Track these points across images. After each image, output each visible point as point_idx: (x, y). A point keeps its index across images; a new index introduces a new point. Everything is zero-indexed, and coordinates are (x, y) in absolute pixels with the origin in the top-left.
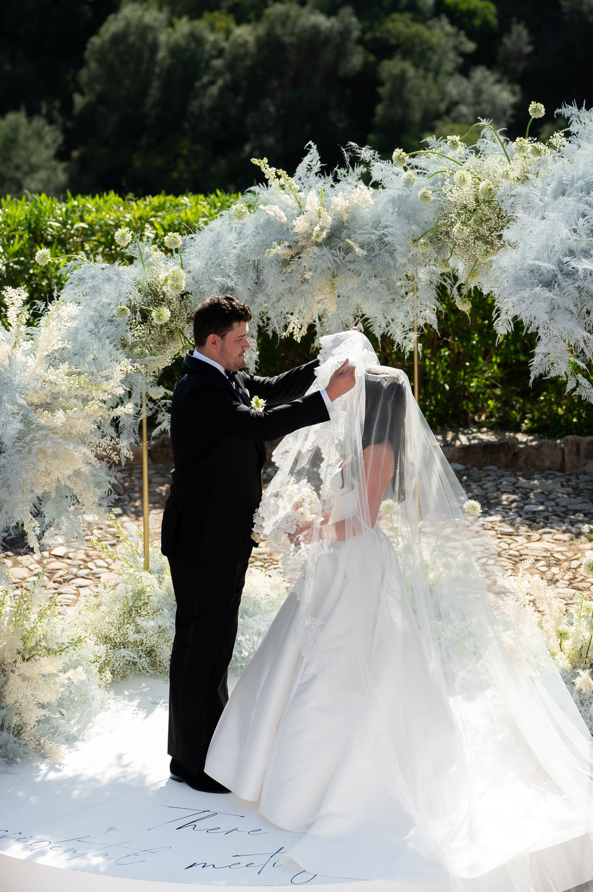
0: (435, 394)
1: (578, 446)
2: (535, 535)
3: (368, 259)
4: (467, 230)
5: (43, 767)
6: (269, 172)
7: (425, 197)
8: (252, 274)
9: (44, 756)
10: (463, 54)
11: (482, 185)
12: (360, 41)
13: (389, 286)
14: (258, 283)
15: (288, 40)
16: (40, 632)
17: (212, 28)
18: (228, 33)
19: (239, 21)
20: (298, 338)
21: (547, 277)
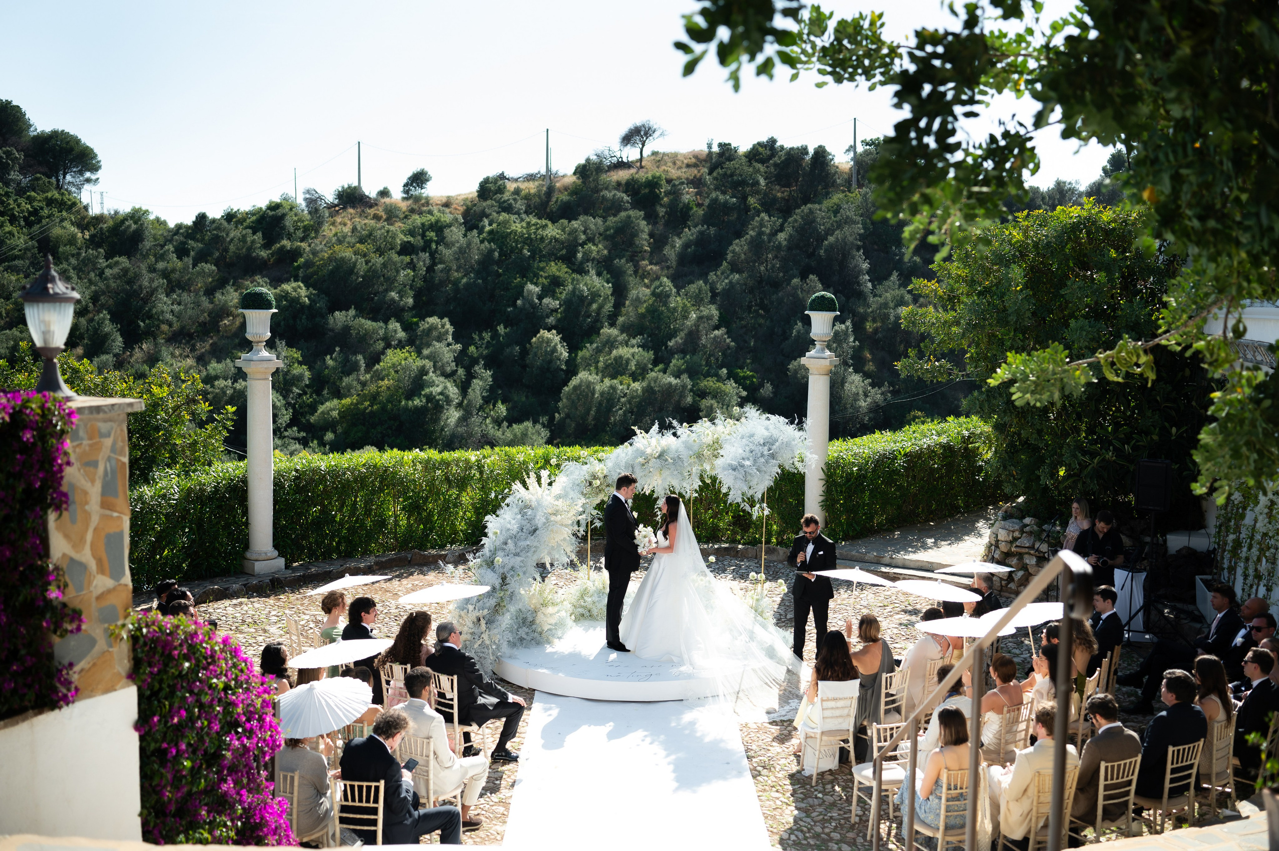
3: (674, 464)
4: (709, 452)
5: (549, 647)
6: (638, 432)
7: (695, 441)
9: (549, 643)
10: (741, 397)
11: (715, 436)
12: (691, 390)
13: (681, 474)
15: (657, 389)
16: (549, 598)
17: (621, 383)
18: (629, 385)
19: (634, 381)
20: (647, 493)
21: (734, 467)
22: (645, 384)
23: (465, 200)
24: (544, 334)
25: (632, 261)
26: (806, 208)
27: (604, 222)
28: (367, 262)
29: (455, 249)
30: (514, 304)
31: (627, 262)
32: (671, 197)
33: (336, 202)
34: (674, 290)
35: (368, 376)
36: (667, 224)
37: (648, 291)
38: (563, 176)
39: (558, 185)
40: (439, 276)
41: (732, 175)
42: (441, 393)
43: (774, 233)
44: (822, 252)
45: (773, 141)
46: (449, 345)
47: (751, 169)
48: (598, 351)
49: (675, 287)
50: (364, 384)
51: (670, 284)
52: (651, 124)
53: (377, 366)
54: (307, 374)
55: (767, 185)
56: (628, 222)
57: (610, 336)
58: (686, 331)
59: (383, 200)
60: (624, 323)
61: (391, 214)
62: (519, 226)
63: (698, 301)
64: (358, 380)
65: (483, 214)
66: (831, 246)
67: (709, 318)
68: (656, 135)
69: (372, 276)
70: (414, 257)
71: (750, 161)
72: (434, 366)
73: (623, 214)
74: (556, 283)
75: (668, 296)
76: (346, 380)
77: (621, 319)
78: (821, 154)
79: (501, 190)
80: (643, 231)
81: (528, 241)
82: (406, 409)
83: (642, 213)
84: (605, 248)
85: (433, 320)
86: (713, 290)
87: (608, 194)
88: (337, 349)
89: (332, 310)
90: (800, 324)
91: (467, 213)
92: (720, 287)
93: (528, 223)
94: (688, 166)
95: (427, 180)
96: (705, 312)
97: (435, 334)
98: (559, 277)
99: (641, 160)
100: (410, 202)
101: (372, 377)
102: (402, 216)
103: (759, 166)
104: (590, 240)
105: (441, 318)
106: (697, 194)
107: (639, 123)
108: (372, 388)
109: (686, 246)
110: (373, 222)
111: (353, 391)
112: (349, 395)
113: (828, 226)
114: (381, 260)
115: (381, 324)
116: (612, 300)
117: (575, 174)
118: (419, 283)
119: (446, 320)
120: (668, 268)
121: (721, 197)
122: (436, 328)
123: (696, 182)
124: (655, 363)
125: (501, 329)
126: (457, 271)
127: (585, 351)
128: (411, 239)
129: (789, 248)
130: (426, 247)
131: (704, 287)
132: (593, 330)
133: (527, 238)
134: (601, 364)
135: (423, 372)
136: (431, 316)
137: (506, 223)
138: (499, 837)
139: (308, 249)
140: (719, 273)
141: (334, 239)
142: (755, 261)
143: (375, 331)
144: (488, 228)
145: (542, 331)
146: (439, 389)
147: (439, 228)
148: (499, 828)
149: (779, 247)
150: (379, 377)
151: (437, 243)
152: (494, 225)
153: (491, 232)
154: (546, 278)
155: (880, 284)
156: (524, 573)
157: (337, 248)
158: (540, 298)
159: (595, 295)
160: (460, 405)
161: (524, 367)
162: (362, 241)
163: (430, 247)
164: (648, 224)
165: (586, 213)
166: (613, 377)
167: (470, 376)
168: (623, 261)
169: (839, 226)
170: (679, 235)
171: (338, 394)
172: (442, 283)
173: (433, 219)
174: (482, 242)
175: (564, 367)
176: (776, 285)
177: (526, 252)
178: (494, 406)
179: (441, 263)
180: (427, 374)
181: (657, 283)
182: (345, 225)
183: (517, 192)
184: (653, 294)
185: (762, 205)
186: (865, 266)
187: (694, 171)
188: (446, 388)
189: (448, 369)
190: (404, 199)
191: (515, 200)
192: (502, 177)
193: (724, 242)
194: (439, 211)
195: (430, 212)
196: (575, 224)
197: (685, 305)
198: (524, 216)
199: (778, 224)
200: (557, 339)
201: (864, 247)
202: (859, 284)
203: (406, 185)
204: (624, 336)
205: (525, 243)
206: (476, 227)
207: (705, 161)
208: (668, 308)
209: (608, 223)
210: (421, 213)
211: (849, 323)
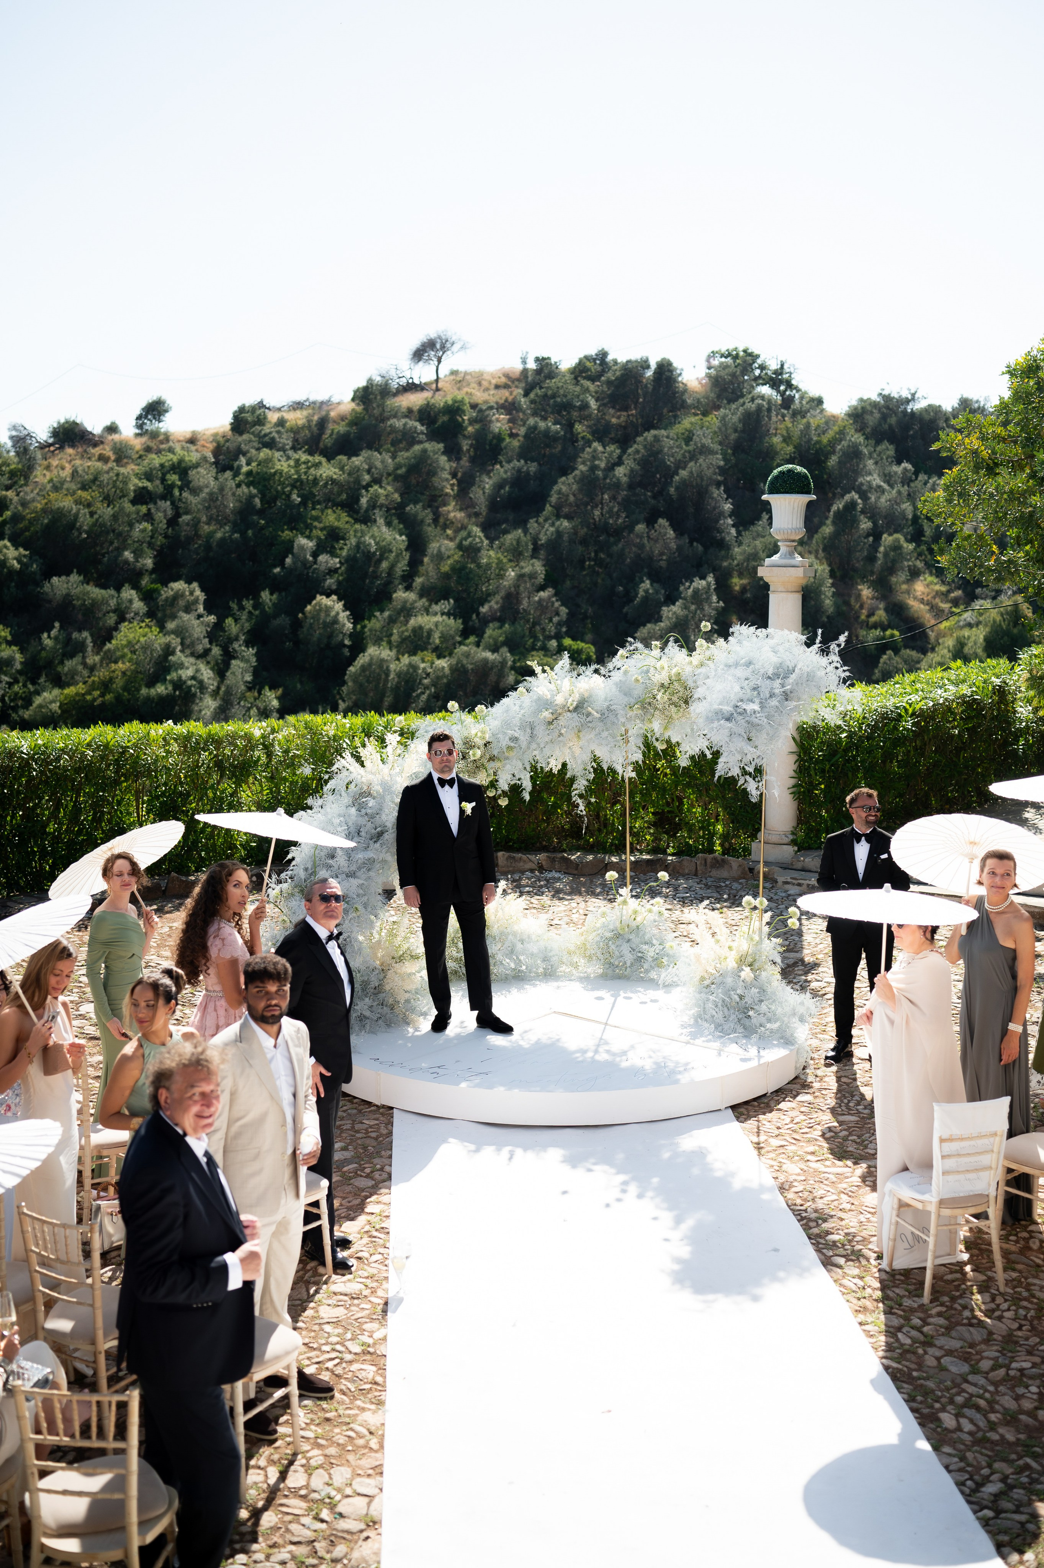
0: (612, 833)
1: (705, 860)
2: (686, 910)
3: (601, 720)
4: (666, 698)
5: (411, 1030)
6: (538, 669)
7: (637, 680)
8: (529, 730)
9: (408, 1024)
11: (674, 671)
13: (613, 736)
14: (532, 736)
15: (470, 667)
16: (405, 946)
17: (423, 661)
18: (433, 663)
19: (439, 657)
20: (555, 771)
21: (727, 715)
22: (454, 661)
23: (215, 435)
24: (322, 600)
25: (429, 506)
26: (650, 435)
27: (394, 457)
28: (92, 514)
29: (203, 495)
30: (282, 564)
31: (424, 508)
32: (477, 426)
33: (51, 441)
34: (486, 542)
35: (97, 658)
36: (473, 460)
37: (452, 545)
38: (339, 403)
39: (333, 414)
40: (185, 531)
41: (554, 396)
42: (193, 678)
43: (611, 467)
44: (672, 490)
45: (603, 355)
46: (199, 616)
47: (578, 389)
48: (392, 621)
49: (487, 537)
50: (92, 669)
51: (481, 535)
52: (449, 334)
53: (108, 646)
54: (18, 656)
55: (598, 410)
56: (423, 457)
57: (405, 602)
58: (503, 593)
59: (110, 438)
60: (423, 585)
61: (122, 453)
62: (285, 464)
63: (516, 554)
64: (84, 664)
65: (239, 452)
66: (683, 482)
67: (532, 576)
68: (455, 348)
69: (99, 532)
70: (151, 506)
71: (576, 378)
72: (182, 644)
73: (417, 448)
74: (334, 536)
75: (479, 550)
76: (69, 664)
77: (419, 581)
78: (665, 371)
79: (261, 421)
80: (443, 469)
81: (298, 484)
82: (148, 699)
83: (441, 446)
84: (396, 490)
85: (179, 586)
86: (535, 541)
87: (398, 423)
88: (57, 624)
89: (48, 574)
90: (648, 582)
91: (218, 451)
92: (543, 539)
93: (297, 461)
94: (497, 387)
95: (166, 411)
96: (527, 570)
97: (182, 603)
98: (338, 528)
99: (437, 381)
100: (144, 439)
101: (101, 661)
102: (135, 456)
103: (587, 383)
104: (377, 481)
105: (189, 582)
106: (510, 421)
107: (433, 335)
108: (102, 674)
109: (500, 486)
110: (99, 464)
111: (77, 678)
112: (75, 683)
113: (679, 457)
114: (109, 511)
115: (112, 592)
116: (407, 556)
117: (353, 400)
118: (160, 540)
119: (195, 585)
120: (477, 515)
121: (542, 425)
122: (183, 595)
123: (510, 407)
124: (465, 633)
125: (265, 595)
126: (208, 523)
127: (373, 621)
128: (148, 484)
129: (631, 486)
130: (167, 494)
131: (523, 539)
132: (383, 597)
133: (297, 480)
134: (395, 638)
135: (168, 651)
136: (175, 580)
137: (268, 461)
138: (374, 1443)
139: (16, 499)
140: (541, 520)
141: (49, 487)
142: (587, 504)
143: (105, 602)
144: (245, 469)
145: (319, 597)
146: (190, 672)
147: (182, 469)
148: (370, 1418)
149: (617, 486)
150: (111, 658)
151: (181, 489)
152: (254, 464)
153: (249, 473)
154: (322, 529)
155: (746, 529)
156: (365, 906)
157: (53, 496)
158: (315, 555)
159: (385, 551)
160: (215, 694)
161: (297, 643)
162: (84, 487)
163: (172, 495)
164: (449, 460)
165: (370, 447)
166: (413, 653)
167: (229, 656)
168: (419, 506)
169: (693, 457)
170: (488, 473)
171: (59, 682)
172: (190, 540)
173: (175, 459)
174: (238, 486)
175: (347, 642)
176: (617, 533)
177: (296, 498)
178: (260, 693)
179: (187, 513)
180: (173, 653)
181: (464, 534)
182: (63, 468)
183: (281, 422)
184: (460, 547)
185: (593, 433)
186: (728, 507)
187: (505, 394)
188: (197, 671)
189: (200, 648)
190: (137, 435)
191: (278, 432)
192: (261, 405)
193: (546, 481)
194: (183, 448)
195: (171, 450)
196: (356, 461)
197: (500, 561)
198: (290, 453)
199: (615, 455)
200: (339, 606)
201: (724, 483)
202: (720, 531)
203: (139, 418)
204: (424, 602)
205: (293, 486)
206: (231, 468)
207: (518, 380)
208: (479, 566)
209: (397, 460)
210: (159, 452)
211: (710, 578)
